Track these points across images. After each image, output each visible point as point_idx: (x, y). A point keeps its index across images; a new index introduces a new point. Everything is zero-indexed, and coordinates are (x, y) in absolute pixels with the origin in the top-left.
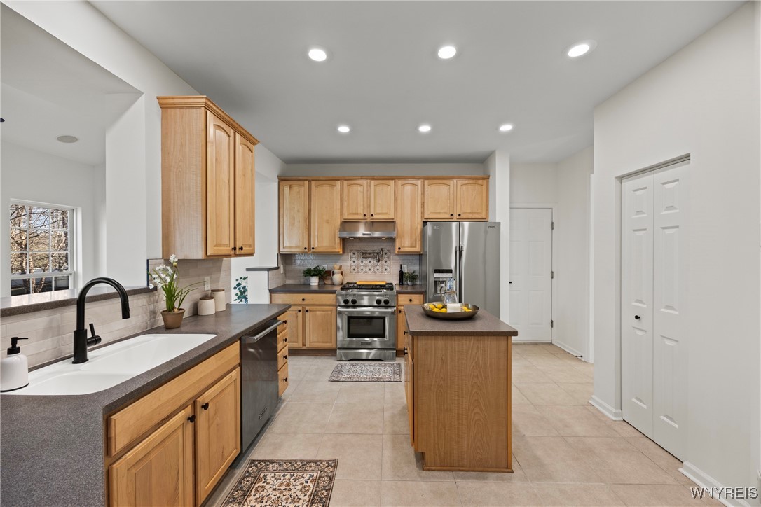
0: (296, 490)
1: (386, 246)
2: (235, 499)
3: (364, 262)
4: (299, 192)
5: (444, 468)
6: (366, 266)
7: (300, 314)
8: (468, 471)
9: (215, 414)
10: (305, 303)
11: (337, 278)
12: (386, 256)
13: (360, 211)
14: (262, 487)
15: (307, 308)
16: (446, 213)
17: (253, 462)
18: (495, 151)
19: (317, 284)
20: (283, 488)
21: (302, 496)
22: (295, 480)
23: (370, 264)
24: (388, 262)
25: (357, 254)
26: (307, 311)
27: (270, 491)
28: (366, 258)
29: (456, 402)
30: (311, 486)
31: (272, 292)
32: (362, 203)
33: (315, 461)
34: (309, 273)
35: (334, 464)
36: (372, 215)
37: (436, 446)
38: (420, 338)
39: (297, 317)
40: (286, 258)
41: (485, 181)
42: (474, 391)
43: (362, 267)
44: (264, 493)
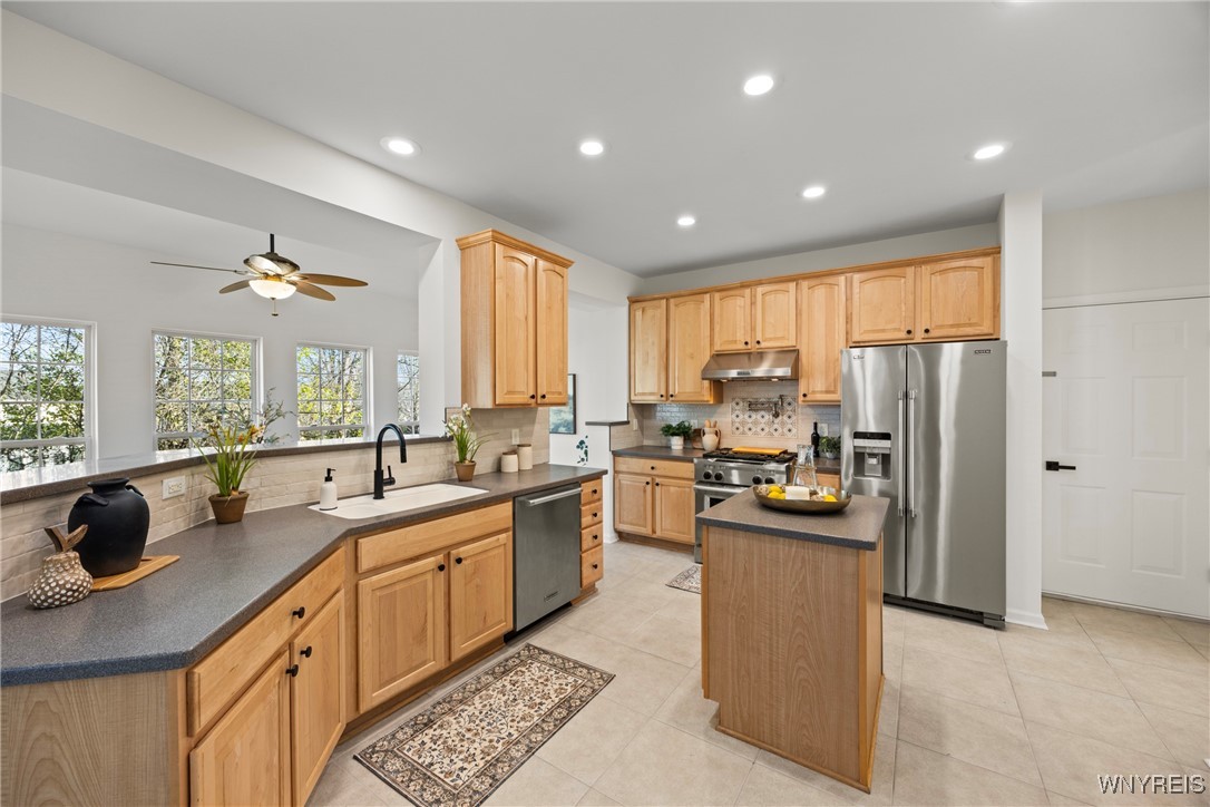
0: (551, 689)
1: (787, 391)
2: (494, 673)
3: (754, 416)
4: (654, 316)
5: (749, 739)
6: (756, 423)
7: (649, 488)
8: (786, 758)
9: (474, 573)
10: (654, 472)
11: (709, 441)
12: (789, 408)
13: (741, 337)
14: (523, 672)
15: (658, 480)
16: (899, 330)
17: (528, 646)
18: (1003, 195)
19: (681, 447)
20: (540, 681)
21: (553, 697)
22: (558, 678)
23: (763, 421)
24: (794, 418)
25: (741, 404)
26: (657, 484)
27: (527, 678)
28: (756, 410)
29: (768, 641)
30: (569, 690)
31: (616, 454)
32: (742, 324)
33: (588, 668)
34: (669, 431)
35: (608, 679)
36: (758, 342)
37: (737, 699)
38: (712, 529)
39: (645, 491)
40: (643, 410)
41: (989, 260)
42: (798, 630)
43: (750, 425)
44: (521, 679)
